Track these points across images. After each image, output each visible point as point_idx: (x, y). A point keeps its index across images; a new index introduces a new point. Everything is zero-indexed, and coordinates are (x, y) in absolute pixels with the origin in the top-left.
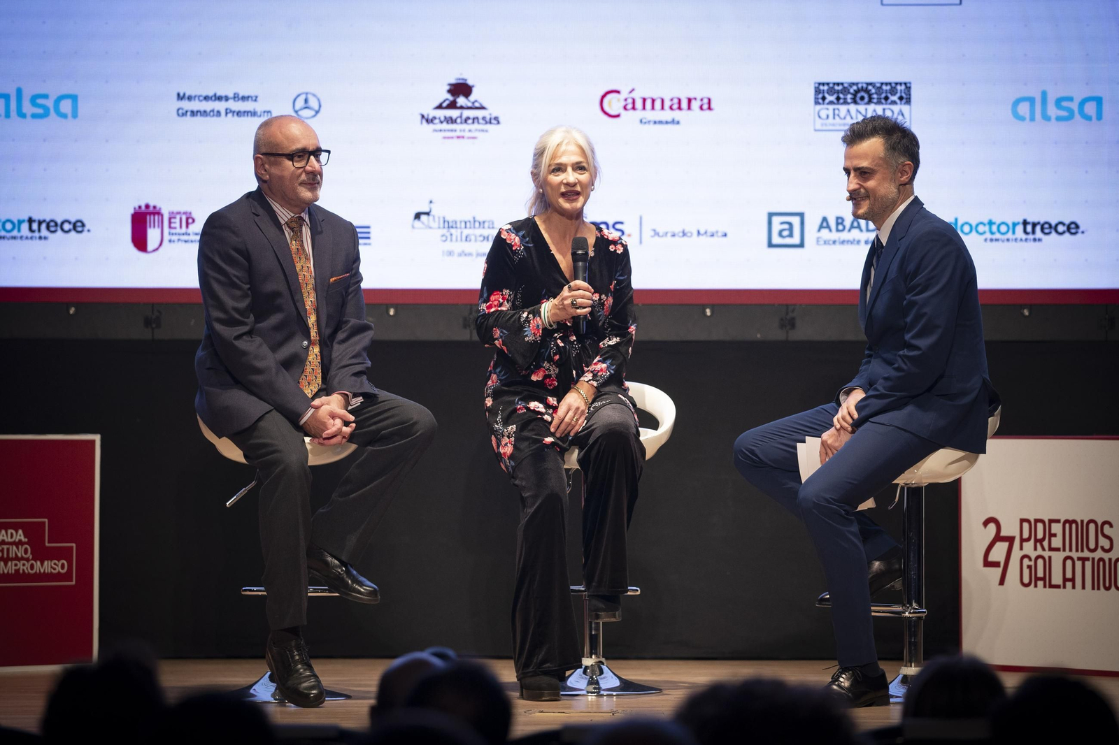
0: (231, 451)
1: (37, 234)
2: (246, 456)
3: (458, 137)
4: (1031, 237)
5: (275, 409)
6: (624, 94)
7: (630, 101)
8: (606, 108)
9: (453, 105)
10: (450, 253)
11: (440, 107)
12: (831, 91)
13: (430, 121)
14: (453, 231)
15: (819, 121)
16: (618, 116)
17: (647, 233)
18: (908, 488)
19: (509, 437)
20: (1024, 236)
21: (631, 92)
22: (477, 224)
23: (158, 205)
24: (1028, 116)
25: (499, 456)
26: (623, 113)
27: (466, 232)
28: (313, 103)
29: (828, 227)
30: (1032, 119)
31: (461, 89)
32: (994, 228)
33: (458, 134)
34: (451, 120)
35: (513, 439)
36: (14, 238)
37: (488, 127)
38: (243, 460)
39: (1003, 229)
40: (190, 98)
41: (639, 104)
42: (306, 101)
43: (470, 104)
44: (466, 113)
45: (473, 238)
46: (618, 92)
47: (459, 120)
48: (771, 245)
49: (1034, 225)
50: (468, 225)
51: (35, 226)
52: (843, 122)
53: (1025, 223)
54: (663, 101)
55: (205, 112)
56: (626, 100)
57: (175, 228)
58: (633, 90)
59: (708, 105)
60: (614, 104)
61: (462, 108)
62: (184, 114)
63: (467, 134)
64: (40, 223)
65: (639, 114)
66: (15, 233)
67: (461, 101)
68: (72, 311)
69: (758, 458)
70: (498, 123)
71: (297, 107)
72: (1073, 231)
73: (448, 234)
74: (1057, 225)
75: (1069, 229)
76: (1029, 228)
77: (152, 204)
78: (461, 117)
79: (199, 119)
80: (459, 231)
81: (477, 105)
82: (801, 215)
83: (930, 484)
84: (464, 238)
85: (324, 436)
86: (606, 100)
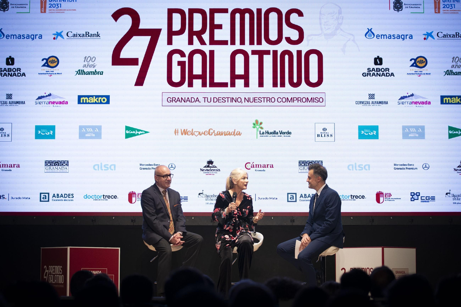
0: (152, 248)
1: (105, 199)
2: (156, 249)
3: (210, 174)
4: (353, 199)
5: (164, 238)
6: (251, 164)
7: (253, 165)
8: (247, 167)
9: (208, 166)
10: (208, 203)
11: (205, 167)
12: (303, 163)
13: (202, 170)
14: (208, 198)
15: (300, 170)
16: (250, 169)
17: (257, 198)
18: (322, 257)
19: (219, 244)
20: (351, 199)
21: (253, 163)
22: (214, 196)
23: (135, 192)
24: (351, 169)
25: (217, 249)
26: (251, 168)
27: (211, 198)
28: (174, 166)
29: (302, 197)
30: (353, 170)
31: (210, 162)
32: (344, 197)
33: (210, 173)
34: (208, 170)
35: (220, 245)
36: (100, 200)
37: (217, 172)
38: (155, 250)
39: (346, 197)
40: (143, 165)
41: (255, 166)
42: (172, 166)
43: (213, 166)
44: (212, 168)
45: (213, 200)
46: (250, 163)
47: (210, 170)
48: (288, 201)
49: (354, 196)
50: (212, 196)
51: (105, 197)
52: (305, 170)
53: (351, 196)
54: (261, 165)
55: (147, 168)
56: (252, 165)
57: (139, 197)
58: (253, 162)
59: (272, 166)
60: (249, 166)
61: (211, 167)
62: (142, 169)
63: (212, 174)
64: (106, 196)
65: (255, 168)
66: (100, 199)
67: (210, 165)
68: (114, 218)
69: (284, 250)
70: (220, 171)
71: (170, 167)
72: (363, 198)
73: (207, 199)
74: (359, 196)
75: (362, 197)
76: (352, 197)
77: (133, 191)
78: (210, 169)
79: (145, 170)
80: (210, 198)
81: (214, 166)
82: (296, 194)
83: (327, 256)
84: (211, 200)
85: (176, 243)
86: (247, 165)
